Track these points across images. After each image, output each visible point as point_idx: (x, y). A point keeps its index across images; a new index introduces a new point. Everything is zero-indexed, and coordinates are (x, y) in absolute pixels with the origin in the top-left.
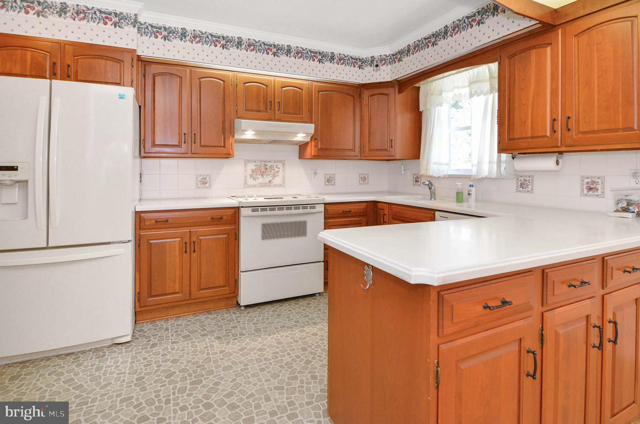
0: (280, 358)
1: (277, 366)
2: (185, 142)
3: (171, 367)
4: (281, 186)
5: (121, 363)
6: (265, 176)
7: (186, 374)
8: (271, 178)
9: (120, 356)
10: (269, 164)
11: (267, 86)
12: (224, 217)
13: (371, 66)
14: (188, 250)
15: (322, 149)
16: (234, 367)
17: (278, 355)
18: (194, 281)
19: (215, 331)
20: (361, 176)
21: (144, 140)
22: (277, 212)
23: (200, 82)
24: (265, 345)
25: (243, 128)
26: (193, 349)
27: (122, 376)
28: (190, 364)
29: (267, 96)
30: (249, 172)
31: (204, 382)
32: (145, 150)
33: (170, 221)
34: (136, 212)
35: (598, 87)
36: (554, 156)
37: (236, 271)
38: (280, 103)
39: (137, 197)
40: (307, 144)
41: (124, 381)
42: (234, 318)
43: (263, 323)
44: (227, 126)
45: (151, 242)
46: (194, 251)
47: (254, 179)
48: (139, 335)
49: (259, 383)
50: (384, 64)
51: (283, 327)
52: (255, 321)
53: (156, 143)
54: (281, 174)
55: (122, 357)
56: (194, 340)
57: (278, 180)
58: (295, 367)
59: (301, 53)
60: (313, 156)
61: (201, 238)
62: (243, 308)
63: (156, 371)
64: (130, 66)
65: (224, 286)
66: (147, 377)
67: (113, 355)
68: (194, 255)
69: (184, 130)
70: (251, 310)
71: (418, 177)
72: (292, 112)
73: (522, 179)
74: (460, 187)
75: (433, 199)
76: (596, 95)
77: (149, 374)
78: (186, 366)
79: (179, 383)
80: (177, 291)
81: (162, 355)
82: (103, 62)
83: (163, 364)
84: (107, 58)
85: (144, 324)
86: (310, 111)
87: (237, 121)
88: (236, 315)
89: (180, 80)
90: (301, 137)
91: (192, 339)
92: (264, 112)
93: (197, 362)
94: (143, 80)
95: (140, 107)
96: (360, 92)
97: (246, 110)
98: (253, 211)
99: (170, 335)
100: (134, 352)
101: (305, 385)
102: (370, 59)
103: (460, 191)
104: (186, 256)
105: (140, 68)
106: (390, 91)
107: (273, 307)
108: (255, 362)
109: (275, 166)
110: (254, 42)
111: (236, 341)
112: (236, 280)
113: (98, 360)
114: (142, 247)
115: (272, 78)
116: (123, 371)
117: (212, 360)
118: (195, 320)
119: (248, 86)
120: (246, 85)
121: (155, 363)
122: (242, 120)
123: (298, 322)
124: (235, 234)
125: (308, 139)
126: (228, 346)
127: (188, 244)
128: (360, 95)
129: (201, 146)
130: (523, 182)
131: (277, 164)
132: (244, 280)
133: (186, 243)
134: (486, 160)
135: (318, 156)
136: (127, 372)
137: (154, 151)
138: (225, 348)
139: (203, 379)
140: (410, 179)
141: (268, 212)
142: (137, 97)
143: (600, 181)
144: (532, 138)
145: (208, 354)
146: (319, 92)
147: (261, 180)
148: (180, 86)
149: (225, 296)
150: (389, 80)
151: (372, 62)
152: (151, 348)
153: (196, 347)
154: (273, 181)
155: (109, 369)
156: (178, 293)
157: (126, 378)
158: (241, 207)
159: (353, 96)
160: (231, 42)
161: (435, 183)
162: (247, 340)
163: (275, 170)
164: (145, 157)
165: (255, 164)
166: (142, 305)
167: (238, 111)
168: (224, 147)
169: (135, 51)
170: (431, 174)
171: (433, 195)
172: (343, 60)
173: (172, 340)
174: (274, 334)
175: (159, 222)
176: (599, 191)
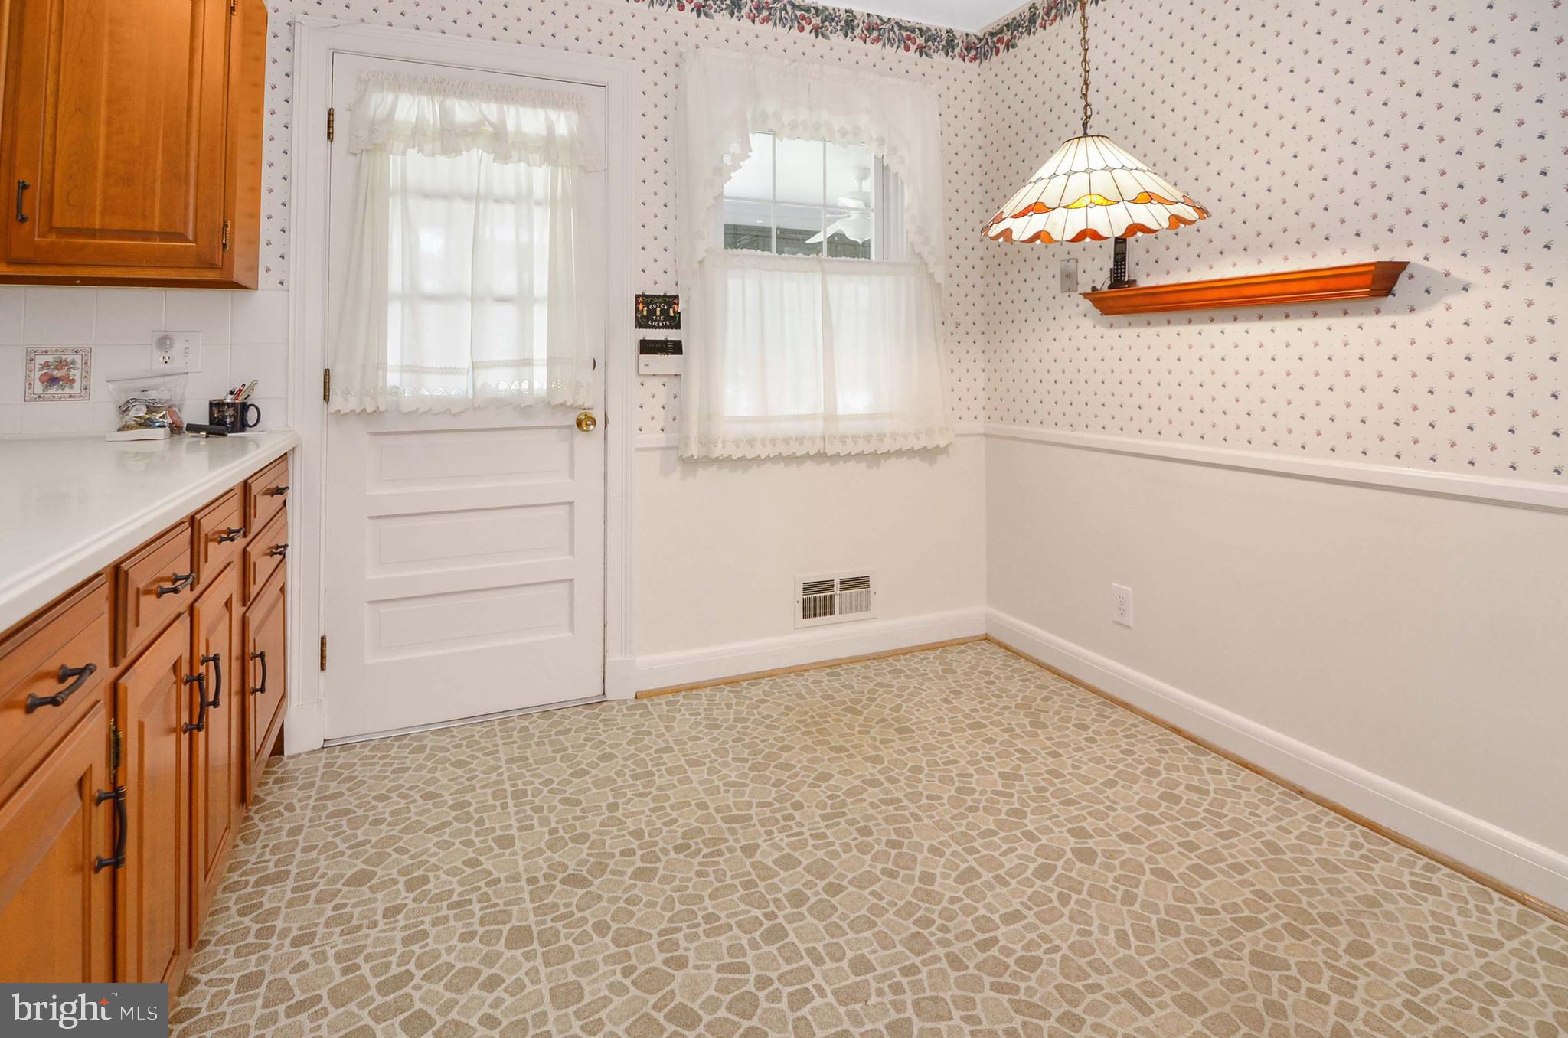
35: (109, 124)
76: (102, 142)
143: (75, 358)
176: (76, 384)
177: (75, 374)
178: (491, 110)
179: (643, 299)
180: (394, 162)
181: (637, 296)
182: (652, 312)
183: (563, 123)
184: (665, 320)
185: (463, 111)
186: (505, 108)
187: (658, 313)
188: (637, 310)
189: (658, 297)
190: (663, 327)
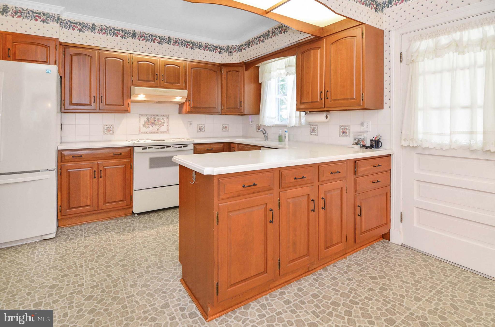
0: (157, 241)
1: (155, 245)
2: (94, 102)
3: (84, 249)
4: (166, 132)
5: (49, 250)
6: (154, 126)
7: (94, 252)
8: (158, 127)
9: (47, 246)
10: (157, 118)
11: (154, 64)
12: (123, 154)
13: (227, 52)
14: (96, 176)
15: (194, 107)
16: (126, 247)
17: (157, 239)
18: (101, 197)
19: (115, 229)
20: (224, 126)
21: (64, 101)
22: (160, 150)
23: (106, 61)
24: (149, 234)
25: (136, 92)
26: (99, 239)
27: (50, 256)
28: (97, 247)
29: (154, 70)
30: (142, 123)
31: (106, 256)
32: (64, 107)
33: (83, 156)
34: (58, 150)
35: (340, 74)
36: (324, 113)
37: (132, 189)
38: (164, 75)
39: (59, 141)
40: (183, 103)
41: (51, 258)
42: (130, 221)
43: (149, 223)
44: (125, 91)
45: (69, 170)
46: (101, 177)
47: (146, 128)
48: (61, 234)
49: (142, 254)
50: (235, 51)
51: (162, 224)
52: (144, 222)
53: (73, 103)
54: (165, 124)
55: (49, 247)
56: (100, 235)
57: (163, 129)
58: (166, 244)
59: (178, 42)
60: (188, 112)
61: (105, 167)
62: (136, 215)
63: (73, 253)
64: (54, 50)
65: (122, 201)
66: (67, 255)
67: (43, 246)
68: (101, 179)
69: (94, 94)
70: (142, 216)
71: (259, 126)
72: (172, 81)
73: (312, 127)
74: (280, 132)
75: (266, 141)
76: (339, 79)
77: (68, 254)
78: (94, 248)
79: (89, 257)
80: (89, 204)
81: (77, 244)
82: (34, 47)
83: (79, 248)
84: (37, 44)
85: (65, 228)
86: (185, 81)
87: (132, 87)
88: (131, 220)
89: (91, 59)
90: (178, 99)
91: (99, 234)
92: (152, 81)
93: (102, 246)
94: (63, 58)
95: (61, 77)
96: (221, 69)
97: (139, 80)
98: (143, 149)
99: (83, 233)
100: (58, 244)
101: (171, 252)
102: (226, 48)
103: (281, 135)
104: (95, 180)
105: (61, 50)
106: (240, 69)
107: (157, 214)
108: (141, 243)
109: (161, 119)
110: (144, 34)
111: (129, 234)
112: (131, 196)
113: (31, 249)
114: (62, 175)
115: (158, 59)
116: (50, 253)
117: (112, 244)
118: (102, 224)
119: (140, 64)
120: (139, 63)
121: (73, 248)
122: (136, 87)
123: (173, 221)
124: (131, 165)
125: (184, 100)
126: (123, 237)
127: (96, 172)
128: (221, 71)
129: (106, 104)
130: (313, 129)
131: (163, 117)
132: (137, 196)
133: (95, 171)
134: (294, 115)
135: (191, 112)
136: (53, 254)
137: (71, 108)
138: (122, 237)
139: (105, 254)
140: (255, 128)
141: (154, 150)
142: (59, 71)
143: (347, 127)
144: (312, 102)
145: (110, 241)
146: (191, 68)
147: (151, 128)
148: (91, 63)
149: (123, 207)
150: (239, 62)
151: (228, 49)
152: (70, 240)
153: (102, 238)
154: (160, 129)
155: (40, 253)
156: (89, 205)
157: (52, 257)
158: (135, 146)
159: (216, 72)
160: (128, 34)
161: (268, 130)
162: (137, 233)
163: (161, 121)
164: (64, 112)
165: (147, 117)
166: (63, 215)
167: (134, 81)
168: (123, 105)
169: (58, 39)
170: (265, 124)
171: (266, 138)
172: (207, 47)
173: (84, 235)
174: (156, 228)
175: (75, 157)
176: (347, 133)
177: (347, 131)
180: (420, 65)
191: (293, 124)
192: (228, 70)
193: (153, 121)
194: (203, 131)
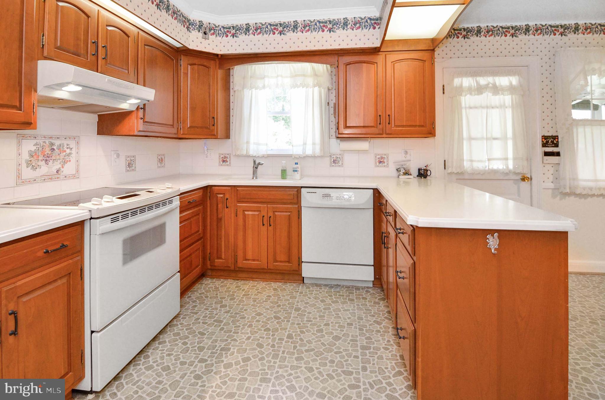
4: (74, 177)
6: (50, 163)
8: (60, 166)
10: (57, 143)
11: (88, 17)
13: (199, 31)
15: (147, 122)
20: (159, 157)
29: (88, 32)
30: (26, 156)
35: (406, 98)
40: (126, 113)
44: (26, 69)
47: (34, 168)
50: (213, 34)
54: (73, 158)
57: (69, 169)
71: (225, 157)
72: (118, 65)
73: (334, 156)
74: (284, 165)
75: (255, 178)
76: (405, 103)
86: (136, 69)
92: (84, 56)
97: (58, 47)
98: (113, 221)
102: (198, 23)
103: (284, 169)
106: (212, 64)
109: (66, 146)
112: (82, 353)
115: (96, 8)
119: (62, 6)
120: (60, 4)
124: (81, 269)
125: (134, 108)
128: (178, 61)
130: (335, 159)
131: (69, 142)
134: (310, 142)
140: (215, 159)
143: (385, 156)
144: (364, 127)
146: (145, 45)
147: (44, 169)
151: (200, 27)
154: (62, 169)
159: (173, 60)
163: (65, 151)
165: (35, 142)
167: (46, 46)
168: (20, 108)
170: (251, 154)
171: (255, 174)
172: (176, 14)
176: (386, 163)
177: (385, 160)
178: (490, 79)
179: (544, 137)
180: (463, 98)
181: (542, 136)
182: (547, 142)
183: (514, 80)
184: (552, 144)
185: (483, 81)
186: (495, 78)
187: (550, 142)
188: (542, 141)
189: (550, 136)
190: (552, 147)
191: (309, 152)
192: (190, 62)
193: (48, 151)
194: (133, 168)
